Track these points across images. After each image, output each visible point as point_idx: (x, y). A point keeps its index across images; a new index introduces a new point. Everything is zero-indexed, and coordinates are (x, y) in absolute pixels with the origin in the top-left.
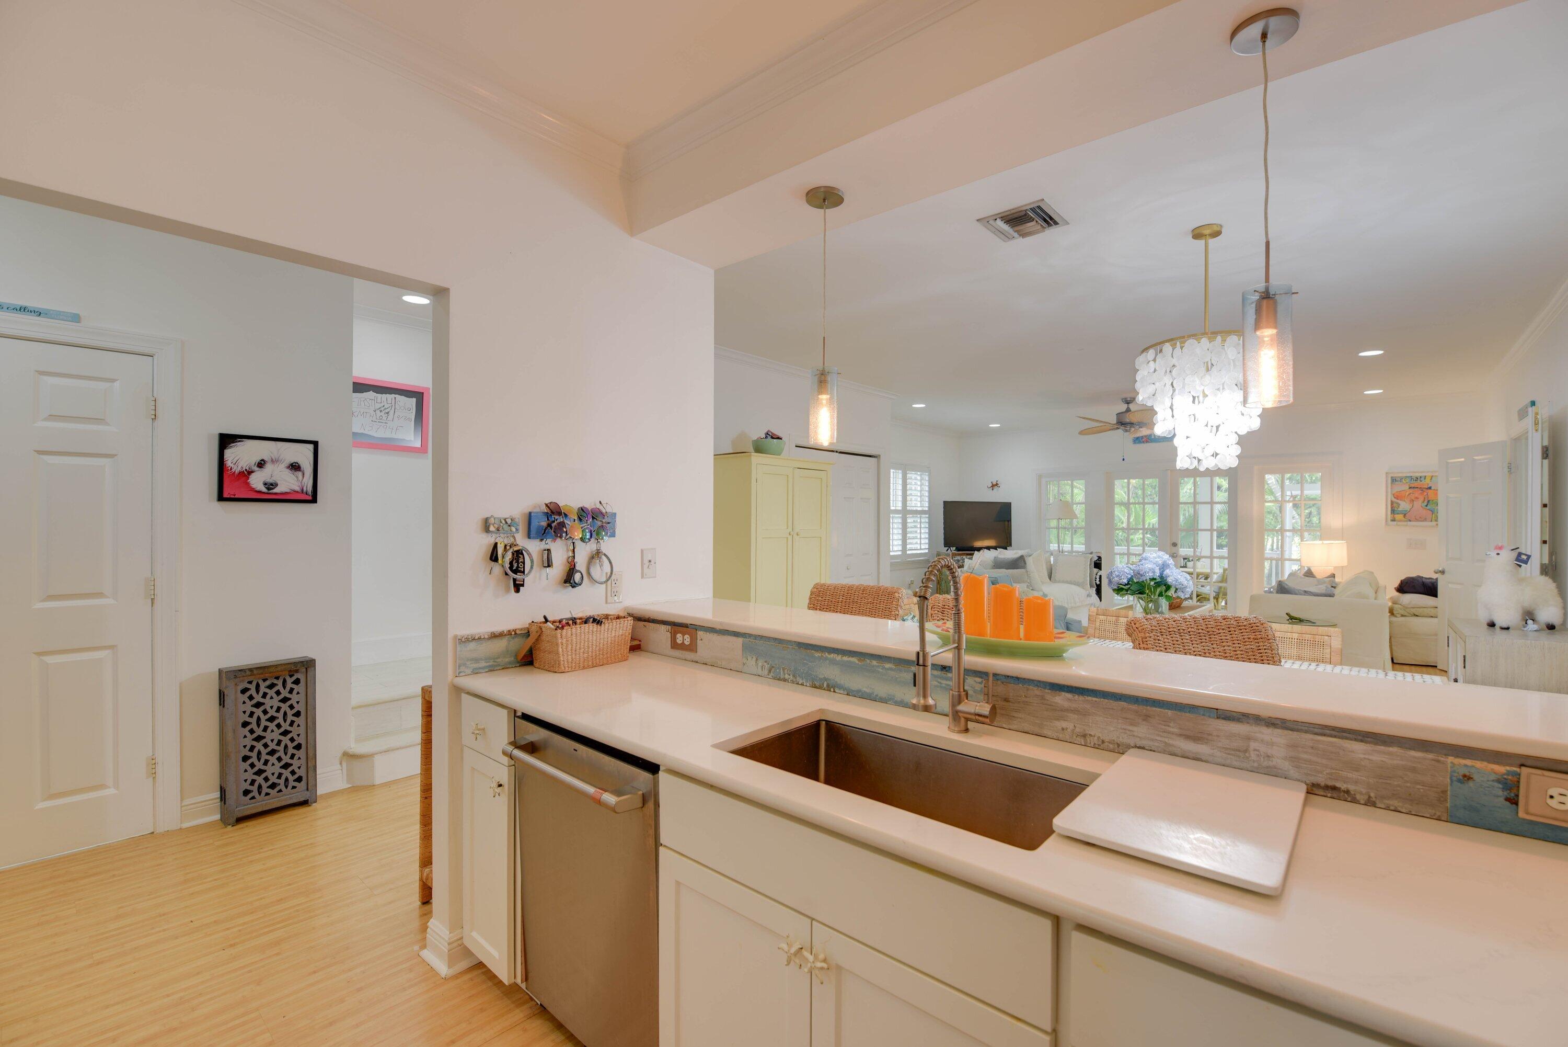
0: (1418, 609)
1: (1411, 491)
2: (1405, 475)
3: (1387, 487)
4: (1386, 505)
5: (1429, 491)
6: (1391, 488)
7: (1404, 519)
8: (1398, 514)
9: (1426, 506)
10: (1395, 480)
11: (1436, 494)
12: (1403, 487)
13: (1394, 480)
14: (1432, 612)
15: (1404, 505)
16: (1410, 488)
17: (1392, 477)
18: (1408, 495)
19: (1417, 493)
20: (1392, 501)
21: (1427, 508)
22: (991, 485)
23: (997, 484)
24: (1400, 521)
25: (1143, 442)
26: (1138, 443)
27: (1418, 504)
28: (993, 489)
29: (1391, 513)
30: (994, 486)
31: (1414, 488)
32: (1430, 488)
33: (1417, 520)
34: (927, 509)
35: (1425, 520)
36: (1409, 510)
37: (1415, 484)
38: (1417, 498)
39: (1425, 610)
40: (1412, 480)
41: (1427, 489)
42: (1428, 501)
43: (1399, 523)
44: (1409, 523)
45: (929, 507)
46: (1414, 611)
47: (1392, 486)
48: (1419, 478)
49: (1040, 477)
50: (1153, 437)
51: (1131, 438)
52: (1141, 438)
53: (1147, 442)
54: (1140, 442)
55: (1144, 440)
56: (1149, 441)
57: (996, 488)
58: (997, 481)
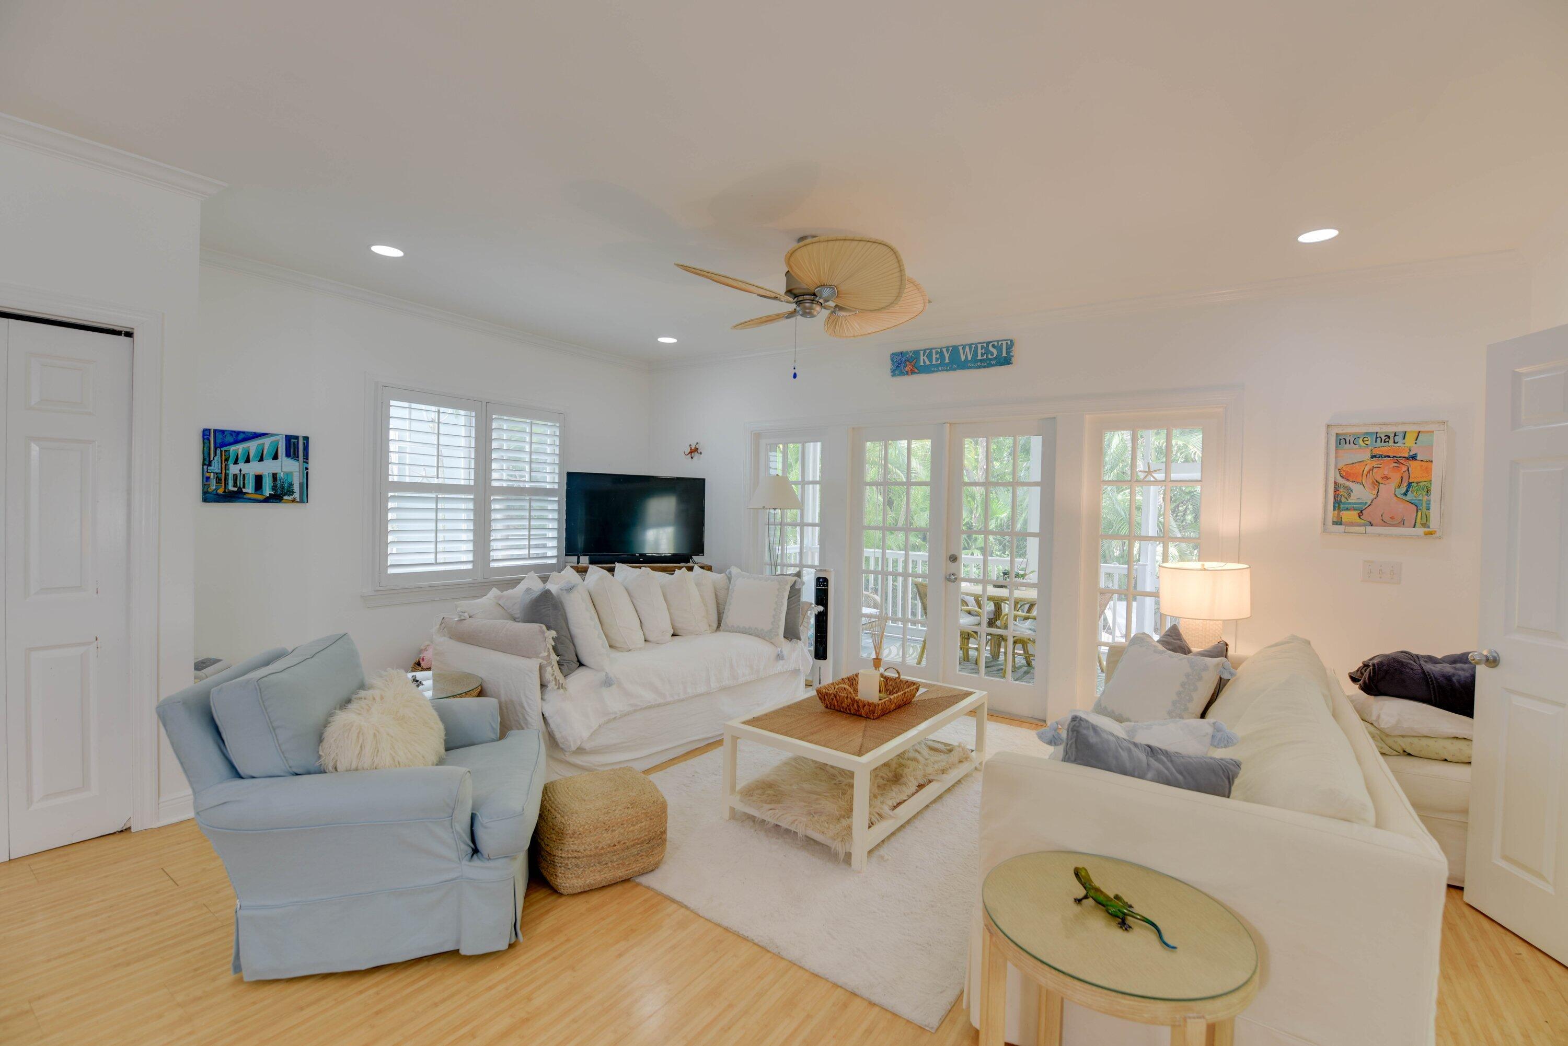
0: (1416, 741)
1: (1375, 463)
2: (1364, 430)
3: (1327, 454)
4: (1326, 491)
5: (1412, 463)
6: (1336, 457)
7: (1358, 520)
8: (1347, 509)
9: (1405, 494)
10: (1343, 441)
11: (1428, 471)
12: (1360, 455)
13: (1341, 440)
14: (1452, 749)
15: (1360, 493)
16: (1372, 457)
17: (1337, 435)
18: (1369, 472)
19: (1387, 467)
20: (1335, 483)
21: (1410, 496)
22: (689, 451)
23: (696, 449)
24: (1352, 524)
25: (907, 373)
26: (899, 375)
27: (1389, 490)
28: (692, 458)
29: (1334, 507)
30: (694, 451)
31: (1381, 456)
32: (1414, 457)
33: (1385, 523)
35: (1402, 523)
36: (1369, 502)
37: (1384, 449)
38: (1386, 478)
39: (1431, 742)
40: (1379, 440)
41: (1407, 459)
42: (1410, 485)
43: (1349, 529)
44: (1369, 528)
46: (1405, 744)
47: (1336, 453)
48: (1392, 436)
49: (757, 436)
50: (922, 364)
51: (888, 365)
52: (903, 365)
53: (913, 372)
54: (902, 374)
55: (907, 369)
56: (916, 371)
57: (696, 455)
58: (697, 443)
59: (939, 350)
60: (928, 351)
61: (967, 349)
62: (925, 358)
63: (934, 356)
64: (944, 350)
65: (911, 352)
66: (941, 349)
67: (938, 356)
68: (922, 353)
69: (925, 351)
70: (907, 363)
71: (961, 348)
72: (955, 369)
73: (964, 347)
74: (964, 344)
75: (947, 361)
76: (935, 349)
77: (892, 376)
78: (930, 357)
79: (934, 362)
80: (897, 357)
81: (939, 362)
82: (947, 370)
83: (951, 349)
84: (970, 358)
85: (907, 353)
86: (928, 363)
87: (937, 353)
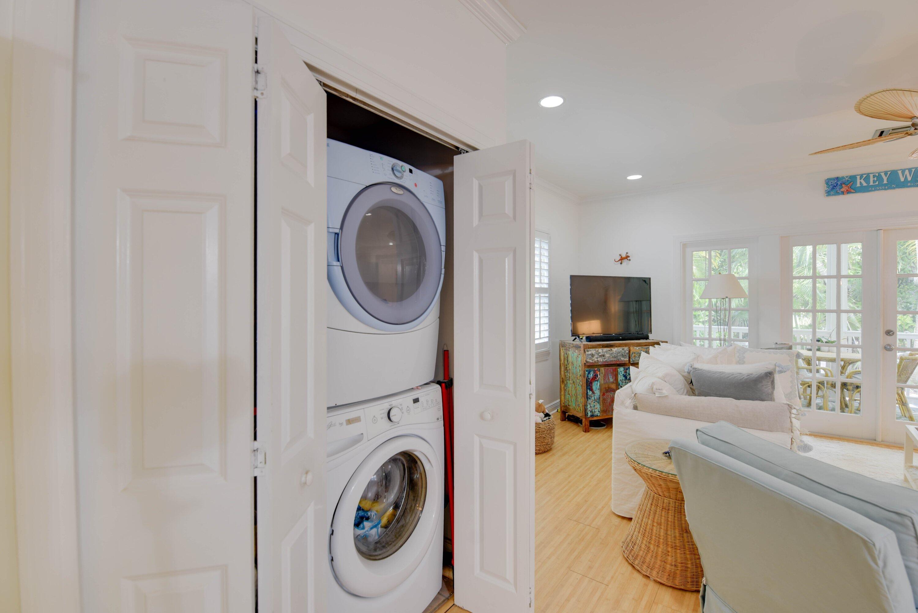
22: (619, 258)
23: (627, 257)
25: (843, 193)
26: (833, 195)
28: (621, 263)
30: (623, 259)
34: (546, 286)
45: (549, 284)
49: (685, 246)
50: (858, 185)
51: (823, 188)
52: (838, 187)
53: (848, 192)
54: (837, 193)
55: (842, 190)
56: (852, 191)
57: (625, 262)
58: (627, 253)
59: (877, 174)
60: (865, 176)
61: (907, 172)
62: (862, 181)
63: (872, 179)
64: (883, 174)
65: (847, 177)
66: (879, 173)
67: (875, 179)
68: (858, 177)
69: (861, 176)
70: (843, 185)
71: (900, 172)
72: (894, 188)
73: (903, 171)
74: (903, 168)
75: (885, 182)
76: (873, 173)
77: (827, 196)
78: (867, 179)
79: (871, 183)
80: (832, 181)
81: (877, 183)
82: (885, 189)
83: (889, 173)
84: (909, 179)
85: (843, 178)
86: (865, 184)
87: (874, 176)
